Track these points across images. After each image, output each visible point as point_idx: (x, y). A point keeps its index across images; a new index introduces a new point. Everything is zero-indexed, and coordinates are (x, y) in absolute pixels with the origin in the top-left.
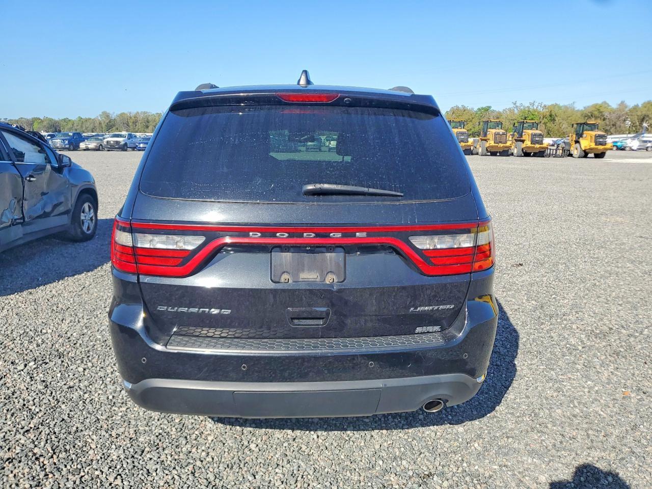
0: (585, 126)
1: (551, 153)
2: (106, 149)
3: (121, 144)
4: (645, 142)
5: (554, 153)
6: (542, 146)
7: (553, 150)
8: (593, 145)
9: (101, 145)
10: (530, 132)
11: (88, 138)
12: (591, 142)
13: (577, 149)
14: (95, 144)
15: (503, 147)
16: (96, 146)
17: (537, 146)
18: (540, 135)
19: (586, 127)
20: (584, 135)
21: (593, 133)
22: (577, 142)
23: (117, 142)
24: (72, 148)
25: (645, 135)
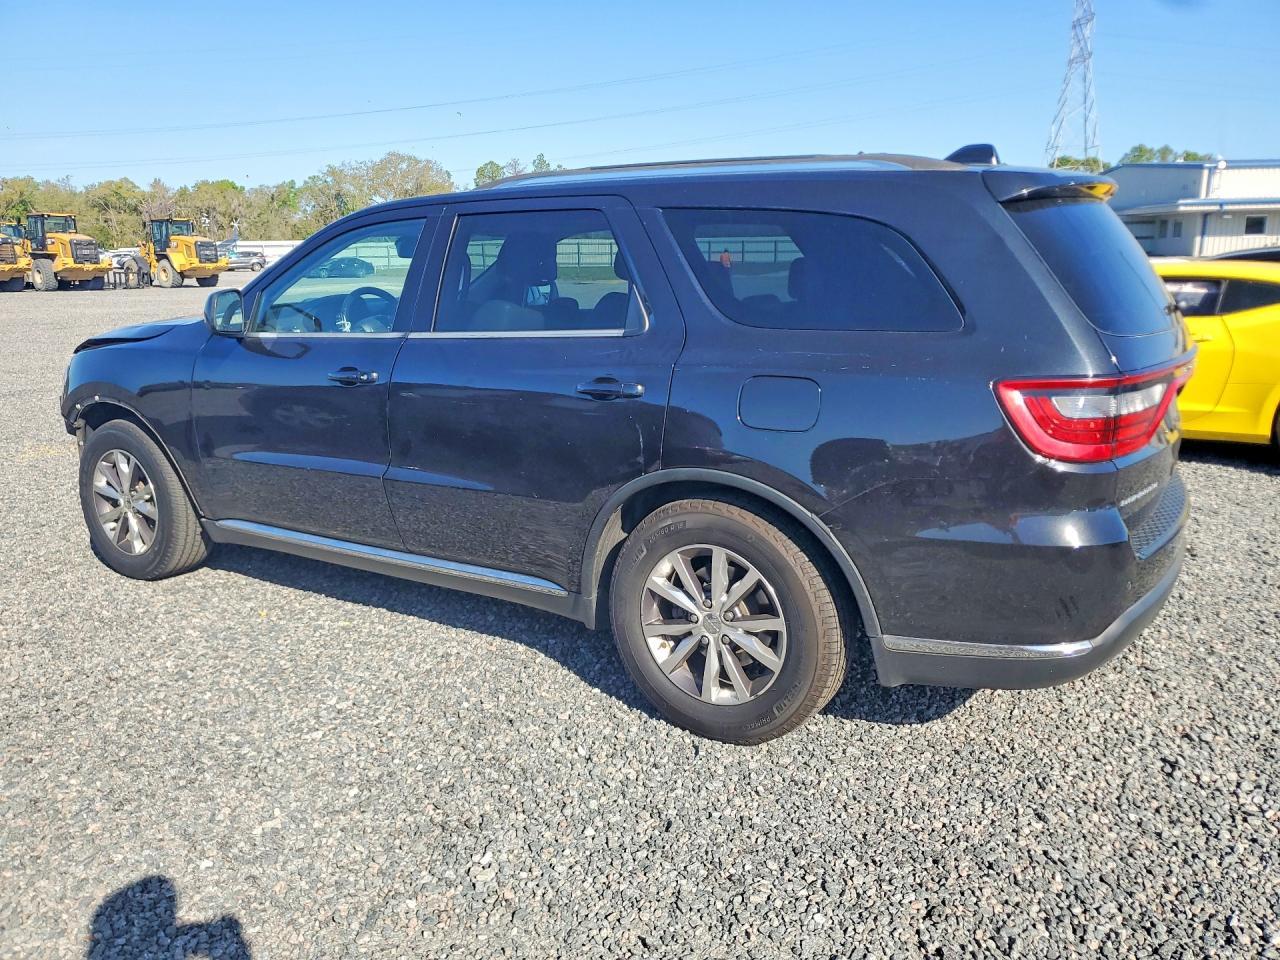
0: (170, 226)
1: (118, 281)
4: (248, 254)
5: (123, 281)
6: (99, 266)
7: (120, 273)
8: (196, 262)
10: (66, 237)
12: (190, 255)
13: (165, 271)
15: (10, 270)
17: (88, 266)
18: (90, 243)
19: (172, 228)
20: (173, 244)
21: (191, 239)
22: (161, 257)
25: (239, 243)
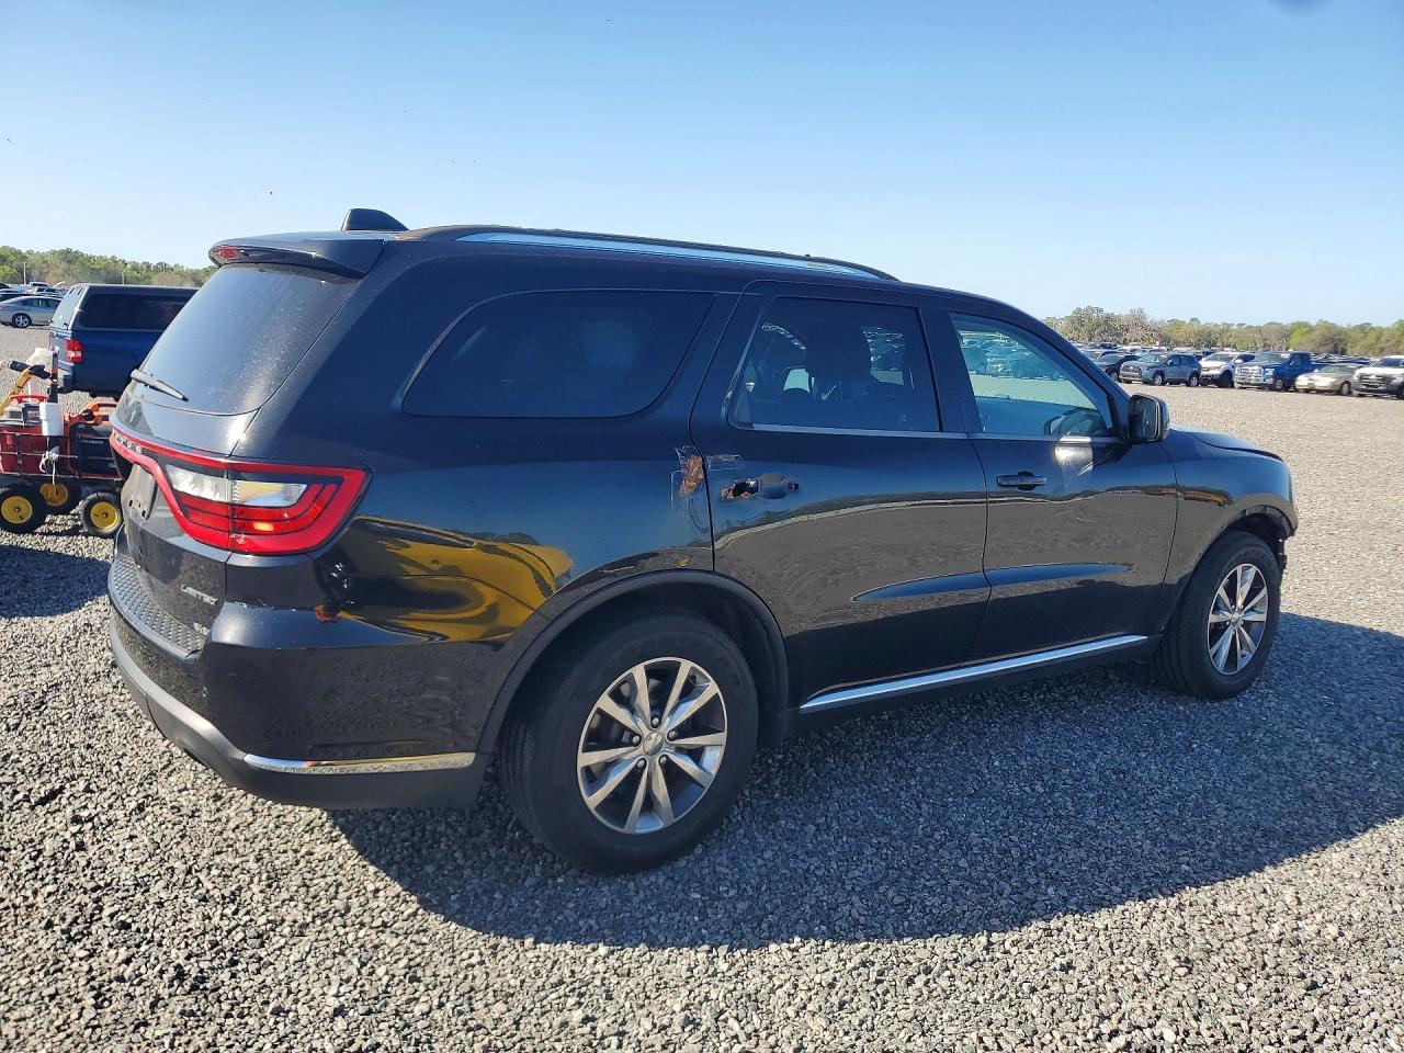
2: (1355, 392)
3: (1394, 381)
9: (1347, 382)
11: (1320, 366)
14: (1333, 380)
16: (1333, 384)
23: (1386, 379)
24: (1279, 384)
